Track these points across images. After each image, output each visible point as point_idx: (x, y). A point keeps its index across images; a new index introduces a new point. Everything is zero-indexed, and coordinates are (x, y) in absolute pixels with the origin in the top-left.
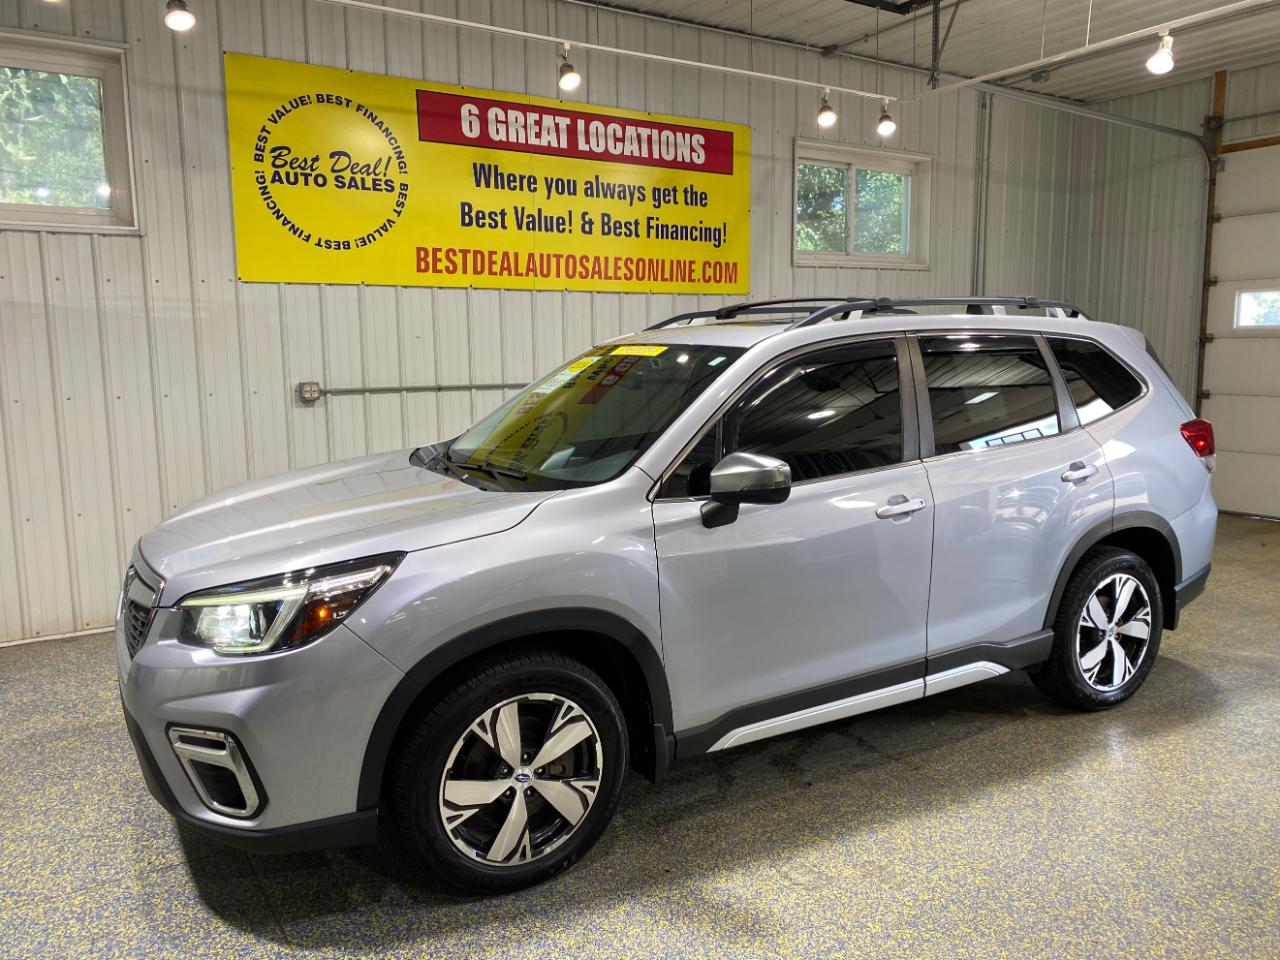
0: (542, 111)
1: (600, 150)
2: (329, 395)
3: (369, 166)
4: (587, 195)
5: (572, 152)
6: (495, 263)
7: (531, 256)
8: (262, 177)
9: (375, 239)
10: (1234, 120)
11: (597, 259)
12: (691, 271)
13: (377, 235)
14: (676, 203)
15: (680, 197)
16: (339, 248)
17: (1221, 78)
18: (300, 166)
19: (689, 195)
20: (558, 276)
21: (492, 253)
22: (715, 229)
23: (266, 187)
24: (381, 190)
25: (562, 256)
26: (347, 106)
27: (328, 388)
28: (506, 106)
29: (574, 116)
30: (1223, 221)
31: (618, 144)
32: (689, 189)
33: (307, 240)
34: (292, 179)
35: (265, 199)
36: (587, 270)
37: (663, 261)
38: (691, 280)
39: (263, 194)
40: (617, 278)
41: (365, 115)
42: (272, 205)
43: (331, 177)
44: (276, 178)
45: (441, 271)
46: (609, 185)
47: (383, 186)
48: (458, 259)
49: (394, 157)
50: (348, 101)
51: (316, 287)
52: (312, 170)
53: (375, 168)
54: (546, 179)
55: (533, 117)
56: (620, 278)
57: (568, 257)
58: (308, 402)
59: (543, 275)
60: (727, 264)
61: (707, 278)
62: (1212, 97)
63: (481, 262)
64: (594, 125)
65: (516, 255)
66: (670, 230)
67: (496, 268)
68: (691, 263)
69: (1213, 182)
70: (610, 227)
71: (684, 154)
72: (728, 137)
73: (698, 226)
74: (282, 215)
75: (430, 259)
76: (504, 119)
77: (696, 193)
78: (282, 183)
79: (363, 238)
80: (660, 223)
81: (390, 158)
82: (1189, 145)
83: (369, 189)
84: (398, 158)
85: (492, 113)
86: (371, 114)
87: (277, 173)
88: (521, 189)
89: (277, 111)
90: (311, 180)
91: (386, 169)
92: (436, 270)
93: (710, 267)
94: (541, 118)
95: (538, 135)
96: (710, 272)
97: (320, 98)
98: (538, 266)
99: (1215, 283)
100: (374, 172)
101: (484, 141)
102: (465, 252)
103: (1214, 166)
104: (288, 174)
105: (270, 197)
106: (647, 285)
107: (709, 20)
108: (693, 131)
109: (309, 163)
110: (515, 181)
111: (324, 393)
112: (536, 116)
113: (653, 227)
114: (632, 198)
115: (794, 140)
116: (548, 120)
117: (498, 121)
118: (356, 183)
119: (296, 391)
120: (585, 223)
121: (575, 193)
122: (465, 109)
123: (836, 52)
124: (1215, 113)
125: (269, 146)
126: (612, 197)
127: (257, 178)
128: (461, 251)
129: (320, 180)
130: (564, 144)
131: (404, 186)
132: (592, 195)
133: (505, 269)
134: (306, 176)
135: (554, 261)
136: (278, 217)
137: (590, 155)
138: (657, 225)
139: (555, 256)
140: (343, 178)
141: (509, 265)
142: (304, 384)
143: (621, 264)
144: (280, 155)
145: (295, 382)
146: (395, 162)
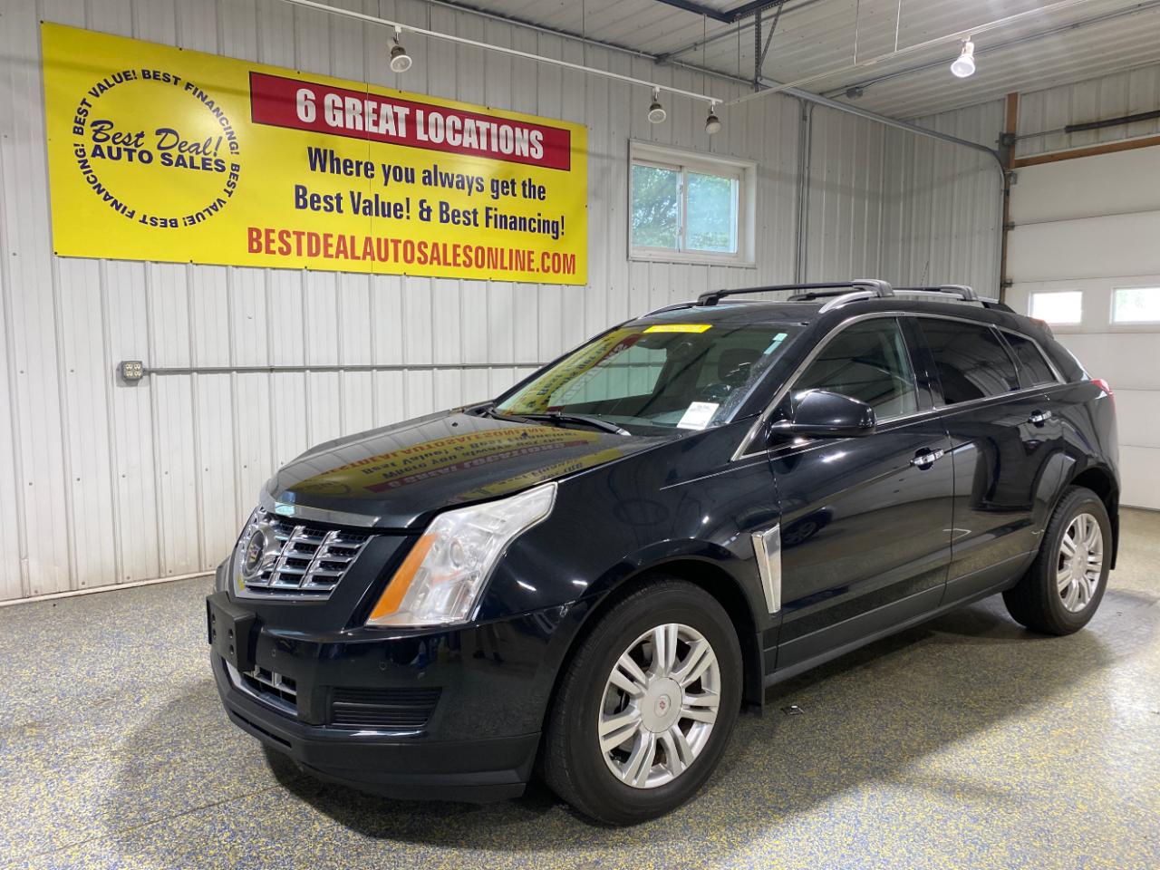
0: (381, 100)
1: (439, 140)
2: (153, 375)
3: (198, 145)
4: (425, 183)
5: (411, 141)
6: (331, 245)
7: (368, 240)
8: (82, 150)
9: (204, 219)
10: (1024, 137)
11: (435, 245)
12: (530, 261)
13: (206, 214)
14: (514, 195)
15: (518, 189)
16: (166, 226)
17: (1013, 99)
18: (123, 141)
19: (527, 188)
20: (396, 259)
21: (327, 236)
22: (553, 222)
23: (86, 161)
24: (211, 169)
25: (400, 241)
26: (176, 83)
27: (153, 367)
28: (343, 93)
29: (413, 106)
30: (1015, 228)
31: (456, 135)
32: (527, 183)
33: (131, 217)
34: (115, 154)
35: (85, 173)
36: (426, 256)
37: (502, 250)
38: (530, 269)
39: (82, 167)
40: (455, 264)
41: (194, 93)
42: (92, 179)
43: (157, 154)
44: (97, 152)
45: (274, 252)
46: (447, 175)
47: (213, 166)
48: (292, 241)
49: (225, 137)
50: (177, 79)
51: (142, 264)
52: (137, 146)
53: (205, 147)
54: (384, 166)
55: (371, 105)
56: (459, 265)
57: (407, 242)
58: (131, 382)
59: (380, 259)
60: (565, 256)
61: (546, 268)
62: (1006, 116)
63: (318, 244)
64: (433, 116)
65: (353, 239)
66: (509, 221)
67: (332, 251)
68: (531, 253)
69: (1007, 193)
70: (447, 215)
71: (523, 149)
72: (565, 135)
73: (537, 218)
74: (104, 190)
75: (263, 240)
76: (342, 106)
77: (534, 187)
78: (103, 157)
79: (192, 217)
80: (498, 213)
81: (221, 138)
82: (986, 158)
83: (199, 168)
84: (229, 139)
85: (329, 99)
86: (201, 93)
87: (98, 147)
88: (358, 174)
89: (99, 85)
90: (135, 156)
91: (216, 149)
92: (269, 251)
93: (548, 257)
94: (379, 106)
95: (376, 123)
96: (548, 262)
97: (146, 74)
98: (376, 250)
99: (1010, 284)
100: (204, 151)
101: (320, 126)
102: (299, 234)
103: (1008, 179)
104: (110, 149)
105: (91, 171)
106: (486, 272)
107: (545, 23)
108: (531, 127)
109: (134, 139)
110: (351, 166)
111: (148, 372)
112: (374, 105)
113: (491, 217)
114: (470, 187)
115: (629, 141)
116: (386, 109)
117: (334, 108)
118: (184, 161)
119: (118, 370)
120: (423, 210)
121: (413, 181)
122: (301, 94)
123: (668, 60)
124: (1008, 129)
125: (89, 120)
126: (451, 186)
127: (77, 151)
128: (294, 233)
129: (145, 157)
130: (402, 133)
131: (236, 167)
132: (430, 184)
133: (342, 252)
134: (130, 152)
135: (391, 246)
136: (99, 192)
137: (429, 145)
138: (496, 216)
139: (392, 241)
140: (170, 155)
141: (345, 248)
142: (126, 363)
143: (459, 251)
144: (101, 129)
145: (116, 361)
146: (225, 143)
